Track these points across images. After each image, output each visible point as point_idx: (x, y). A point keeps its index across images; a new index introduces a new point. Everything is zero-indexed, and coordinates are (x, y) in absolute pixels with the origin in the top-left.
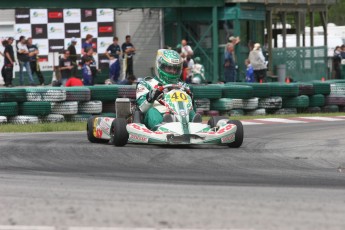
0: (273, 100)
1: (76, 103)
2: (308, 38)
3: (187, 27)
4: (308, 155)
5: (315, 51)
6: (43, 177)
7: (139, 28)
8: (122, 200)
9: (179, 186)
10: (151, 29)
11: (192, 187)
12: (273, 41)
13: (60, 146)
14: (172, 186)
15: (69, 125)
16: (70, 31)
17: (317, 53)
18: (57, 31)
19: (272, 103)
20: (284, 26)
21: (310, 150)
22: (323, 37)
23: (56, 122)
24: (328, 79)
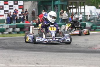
1: (12, 29)
2: (80, 10)
3: (44, 6)
4: (79, 44)
7: (31, 7)
8: (25, 57)
9: (42, 53)
10: (35, 7)
11: (46, 53)
12: (69, 11)
13: (7, 41)
14: (40, 53)
15: (10, 35)
16: (10, 8)
20: (73, 6)
21: (80, 42)
22: (84, 9)
23: (6, 34)
24: (86, 22)
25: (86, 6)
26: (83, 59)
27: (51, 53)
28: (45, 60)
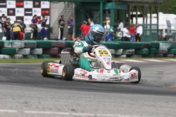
0: (130, 51)
1: (29, 49)
2: (149, 19)
3: (87, 11)
4: (148, 79)
5: (152, 26)
6: (12, 86)
7: (63, 11)
8: (52, 98)
9: (81, 92)
10: (70, 12)
11: (88, 93)
12: (131, 20)
13: (21, 70)
14: (78, 92)
15: (25, 60)
16: (27, 12)
17: (153, 27)
18: (20, 12)
19: (130, 52)
20: (137, 13)
21: (148, 76)
22: (156, 19)
23: (19, 58)
24: (159, 41)
25: (161, 14)
26: (153, 106)
27: (98, 93)
28: (87, 105)
